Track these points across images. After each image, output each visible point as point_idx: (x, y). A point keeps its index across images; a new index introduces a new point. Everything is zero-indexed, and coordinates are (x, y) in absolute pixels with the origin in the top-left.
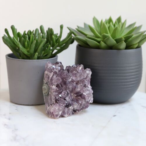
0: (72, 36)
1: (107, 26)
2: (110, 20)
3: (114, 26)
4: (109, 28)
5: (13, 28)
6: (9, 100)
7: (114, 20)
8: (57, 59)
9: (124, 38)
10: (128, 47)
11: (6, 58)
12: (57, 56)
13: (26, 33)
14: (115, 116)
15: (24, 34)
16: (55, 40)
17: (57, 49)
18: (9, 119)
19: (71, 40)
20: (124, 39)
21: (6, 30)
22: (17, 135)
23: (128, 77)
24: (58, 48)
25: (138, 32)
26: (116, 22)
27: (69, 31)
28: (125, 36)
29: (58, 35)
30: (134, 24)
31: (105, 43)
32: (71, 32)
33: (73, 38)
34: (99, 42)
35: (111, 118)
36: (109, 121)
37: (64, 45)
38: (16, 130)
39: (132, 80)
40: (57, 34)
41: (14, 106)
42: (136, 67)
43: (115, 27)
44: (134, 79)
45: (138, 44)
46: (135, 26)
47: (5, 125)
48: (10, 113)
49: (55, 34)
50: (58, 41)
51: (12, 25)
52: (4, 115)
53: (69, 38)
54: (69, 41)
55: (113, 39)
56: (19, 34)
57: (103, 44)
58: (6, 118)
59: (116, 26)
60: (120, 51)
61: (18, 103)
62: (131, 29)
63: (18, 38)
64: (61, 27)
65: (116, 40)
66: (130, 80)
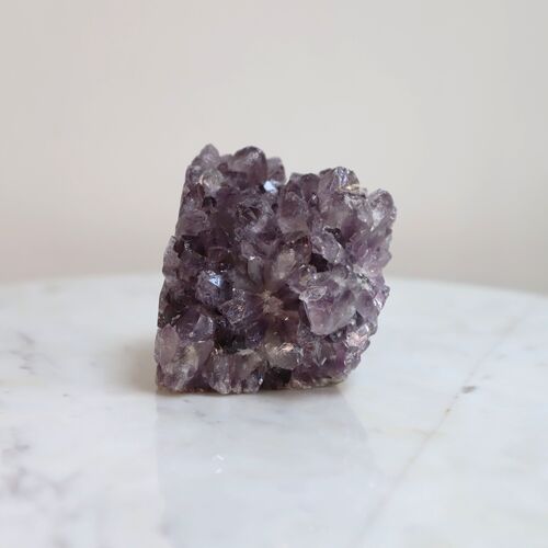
14: (469, 389)
36: (448, 410)
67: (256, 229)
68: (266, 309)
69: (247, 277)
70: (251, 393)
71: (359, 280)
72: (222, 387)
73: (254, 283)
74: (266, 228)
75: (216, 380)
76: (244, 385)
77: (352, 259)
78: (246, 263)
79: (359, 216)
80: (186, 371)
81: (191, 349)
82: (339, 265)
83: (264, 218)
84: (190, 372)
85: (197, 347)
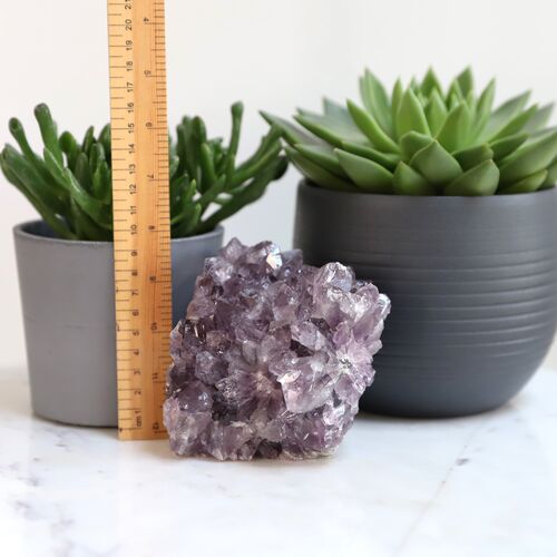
0: (280, 148)
1: (420, 103)
2: (430, 83)
3: (448, 103)
4: (428, 110)
5: (42, 114)
6: (30, 410)
7: (446, 81)
8: (220, 237)
9: (492, 148)
10: (507, 186)
11: (16, 236)
12: (222, 228)
13: (96, 135)
14: (463, 462)
15: (86, 139)
16: (211, 163)
17: (218, 202)
18: (35, 482)
19: (276, 164)
20: (491, 152)
21: (15, 126)
22: (71, 545)
23: (509, 306)
24: (224, 196)
25: (540, 128)
26: (452, 90)
27: (265, 129)
28: (494, 140)
29: (225, 144)
30: (525, 96)
31: (416, 168)
32: (277, 133)
33: (282, 153)
34: (392, 167)
35: (451, 469)
36: (444, 482)
37: (248, 182)
38: (68, 523)
39: (525, 317)
40: (221, 140)
41: (49, 430)
42: (542, 264)
43: (452, 110)
44: (533, 315)
45: (546, 172)
46: (528, 106)
47: (20, 504)
48: (36, 459)
49: (212, 142)
50: (224, 167)
51: (38, 103)
52: (14, 467)
53: (266, 157)
54: (267, 169)
55: (449, 151)
56: (66, 141)
57: (407, 174)
58: (20, 479)
59: (456, 104)
60: (478, 199)
61: (67, 421)
62: (514, 115)
63: (64, 157)
64: (237, 112)
65: (459, 157)
66: (518, 318)
67: (251, 316)
68: (260, 387)
69: (243, 358)
70: (245, 460)
71: (341, 365)
72: (218, 453)
73: (249, 364)
74: (261, 316)
75: (213, 447)
76: (239, 453)
77: (334, 347)
78: (240, 346)
79: (342, 309)
80: (186, 438)
81: (191, 420)
82: (319, 351)
83: (259, 307)
84: (190, 439)
85: (197, 418)
